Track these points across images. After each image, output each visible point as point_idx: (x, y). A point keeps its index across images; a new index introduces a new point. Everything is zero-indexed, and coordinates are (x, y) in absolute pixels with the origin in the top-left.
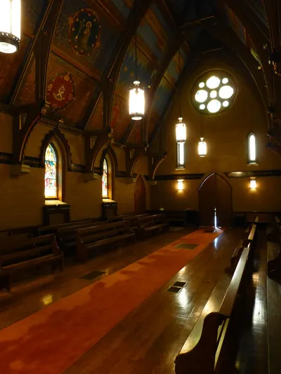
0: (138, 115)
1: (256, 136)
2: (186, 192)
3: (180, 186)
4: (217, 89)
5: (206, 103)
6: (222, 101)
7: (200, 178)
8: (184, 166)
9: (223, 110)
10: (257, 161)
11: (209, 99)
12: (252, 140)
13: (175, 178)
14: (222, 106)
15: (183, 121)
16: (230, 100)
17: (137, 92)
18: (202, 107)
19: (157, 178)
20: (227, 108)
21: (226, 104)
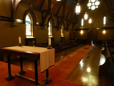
0: (78, 13)
1: (106, 17)
2: (83, 34)
3: (82, 32)
4: (95, 2)
5: (91, 7)
6: (96, 6)
7: (88, 30)
8: (83, 26)
9: (96, 9)
10: (106, 25)
11: (92, 6)
12: (105, 18)
13: (80, 30)
14: (96, 8)
15: (87, 14)
16: (99, 6)
17: (78, 6)
18: (89, 8)
19: (75, 30)
20: (97, 8)
21: (97, 7)
